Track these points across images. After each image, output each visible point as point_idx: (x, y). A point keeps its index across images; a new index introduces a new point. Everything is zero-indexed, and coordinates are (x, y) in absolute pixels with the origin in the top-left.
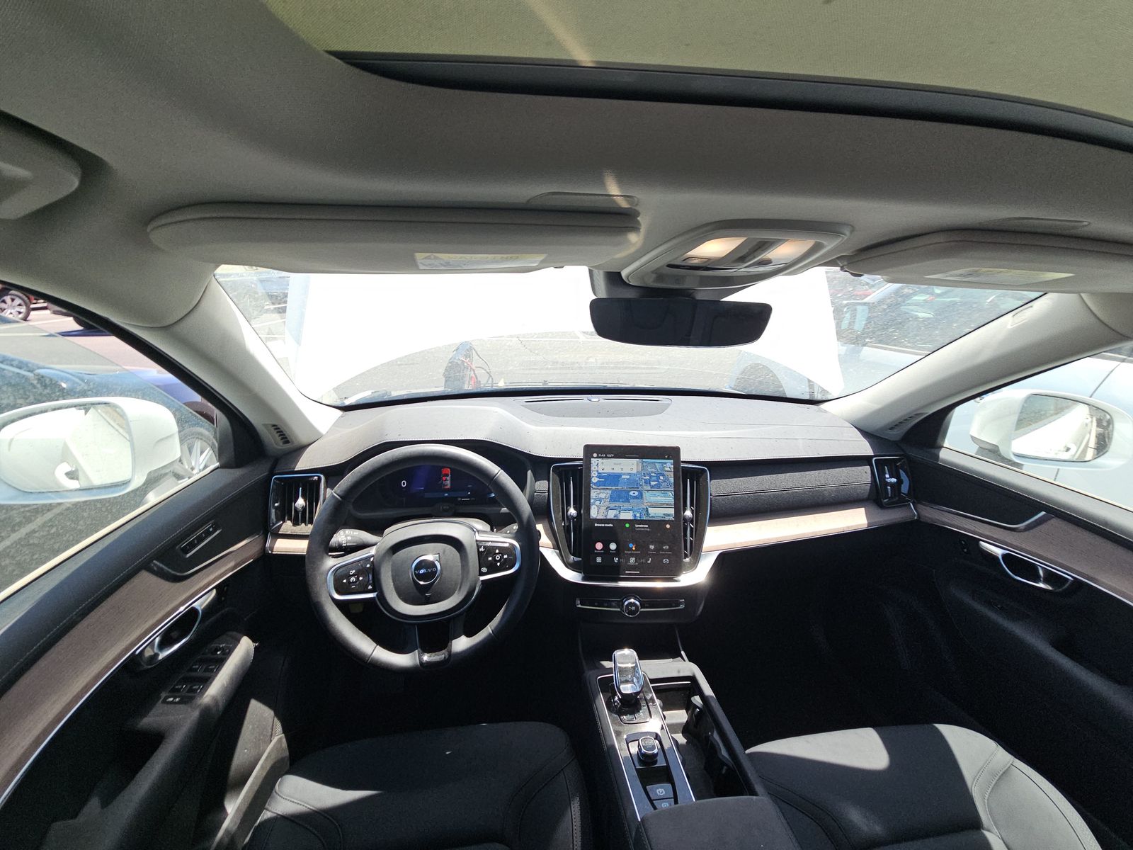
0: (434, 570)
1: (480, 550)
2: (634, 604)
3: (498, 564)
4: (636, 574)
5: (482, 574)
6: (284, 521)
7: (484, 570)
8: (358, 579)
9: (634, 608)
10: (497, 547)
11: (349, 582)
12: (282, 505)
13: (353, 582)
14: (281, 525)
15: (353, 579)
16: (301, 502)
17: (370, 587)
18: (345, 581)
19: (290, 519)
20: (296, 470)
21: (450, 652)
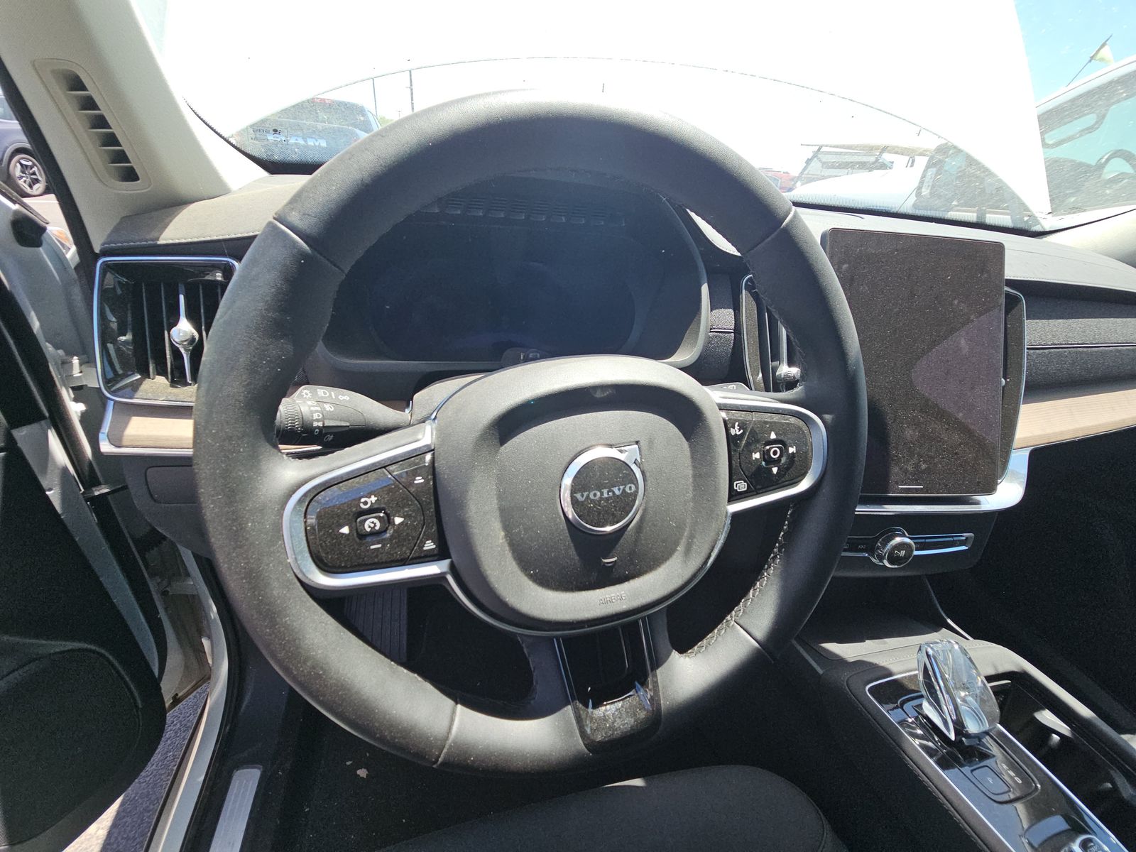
0: (630, 489)
1: (733, 432)
2: (901, 546)
3: (775, 470)
4: (917, 491)
5: (734, 496)
6: (146, 374)
7: (741, 486)
8: (388, 521)
9: (903, 553)
10: (773, 426)
11: (363, 536)
12: (138, 341)
13: (374, 533)
14: (139, 382)
15: (371, 523)
16: (184, 329)
17: (429, 545)
18: (345, 530)
19: (162, 371)
20: (161, 242)
21: (655, 700)
